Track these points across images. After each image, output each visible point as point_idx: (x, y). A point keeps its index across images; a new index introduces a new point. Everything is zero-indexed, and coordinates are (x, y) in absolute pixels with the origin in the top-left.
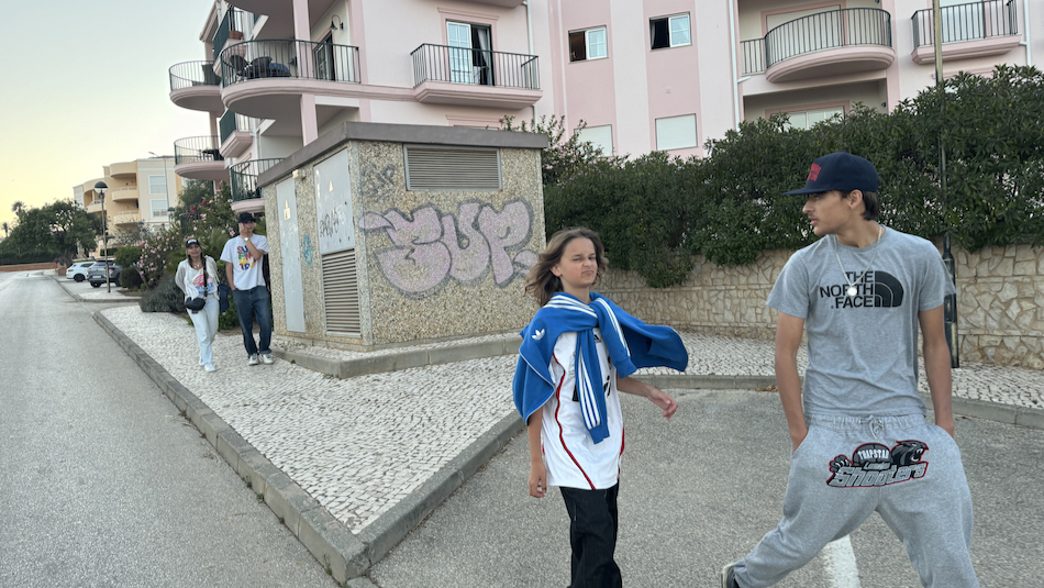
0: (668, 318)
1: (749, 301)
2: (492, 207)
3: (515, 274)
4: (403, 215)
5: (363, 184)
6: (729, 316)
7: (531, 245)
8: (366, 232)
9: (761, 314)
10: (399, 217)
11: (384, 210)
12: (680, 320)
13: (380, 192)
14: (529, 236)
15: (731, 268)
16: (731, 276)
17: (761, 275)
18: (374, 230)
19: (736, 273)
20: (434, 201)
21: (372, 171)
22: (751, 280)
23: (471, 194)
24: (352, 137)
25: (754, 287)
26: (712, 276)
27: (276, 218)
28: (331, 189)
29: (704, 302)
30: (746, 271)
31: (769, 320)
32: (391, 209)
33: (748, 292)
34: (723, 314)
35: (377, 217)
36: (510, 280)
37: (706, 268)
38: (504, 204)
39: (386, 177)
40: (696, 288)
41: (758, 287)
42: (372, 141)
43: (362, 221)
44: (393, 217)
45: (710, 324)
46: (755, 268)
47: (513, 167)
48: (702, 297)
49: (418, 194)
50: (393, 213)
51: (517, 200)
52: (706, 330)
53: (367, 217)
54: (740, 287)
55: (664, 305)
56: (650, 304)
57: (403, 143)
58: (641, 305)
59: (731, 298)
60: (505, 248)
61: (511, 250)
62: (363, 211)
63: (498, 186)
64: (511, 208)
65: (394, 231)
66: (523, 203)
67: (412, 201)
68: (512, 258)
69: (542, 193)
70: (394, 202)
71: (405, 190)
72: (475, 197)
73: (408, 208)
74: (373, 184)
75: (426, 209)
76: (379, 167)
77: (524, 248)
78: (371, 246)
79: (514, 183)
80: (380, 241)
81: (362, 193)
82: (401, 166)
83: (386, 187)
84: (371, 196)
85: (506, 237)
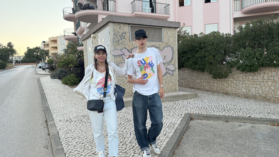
0: (219, 89)
1: (253, 85)
2: (159, 49)
3: (167, 73)
4: (128, 50)
5: (114, 39)
6: (244, 90)
7: (172, 62)
8: (115, 56)
9: (258, 91)
10: (127, 51)
11: (121, 48)
12: (223, 90)
13: (120, 42)
14: (172, 59)
15: (246, 73)
16: (246, 76)
17: (259, 76)
18: (117, 56)
19: (248, 75)
21: (118, 34)
22: (254, 78)
23: (152, 43)
24: (111, 21)
25: (255, 80)
26: (238, 75)
27: (86, 51)
28: (103, 41)
29: (234, 85)
30: (252, 74)
31: (261, 93)
32: (124, 48)
33: (253, 82)
34: (242, 90)
35: (119, 51)
36: (165, 75)
37: (235, 72)
38: (164, 48)
39: (122, 36)
40: (230, 80)
41: (257, 80)
42: (118, 23)
43: (113, 52)
44: (125, 51)
45: (236, 93)
46: (256, 73)
47: (167, 34)
48: (233, 83)
49: (134, 43)
50: (125, 49)
51: (168, 46)
52: (234, 94)
53: (115, 51)
54: (249, 80)
55: (217, 85)
56: (212, 84)
57: (129, 24)
58: (208, 84)
59: (245, 84)
60: (163, 63)
61: (166, 64)
62: (114, 49)
63: (162, 41)
64: (166, 49)
65: (125, 56)
66: (170, 47)
67: (131, 45)
68: (166, 67)
69: (177, 44)
70: (125, 46)
71: (129, 41)
72: (154, 45)
73: (130, 48)
74: (118, 39)
75: (136, 48)
76: (120, 33)
77: (170, 64)
78: (117, 61)
79: (167, 40)
80: (120, 59)
81: (114, 42)
82: (128, 32)
83: (122, 40)
84: (117, 43)
85: (164, 59)
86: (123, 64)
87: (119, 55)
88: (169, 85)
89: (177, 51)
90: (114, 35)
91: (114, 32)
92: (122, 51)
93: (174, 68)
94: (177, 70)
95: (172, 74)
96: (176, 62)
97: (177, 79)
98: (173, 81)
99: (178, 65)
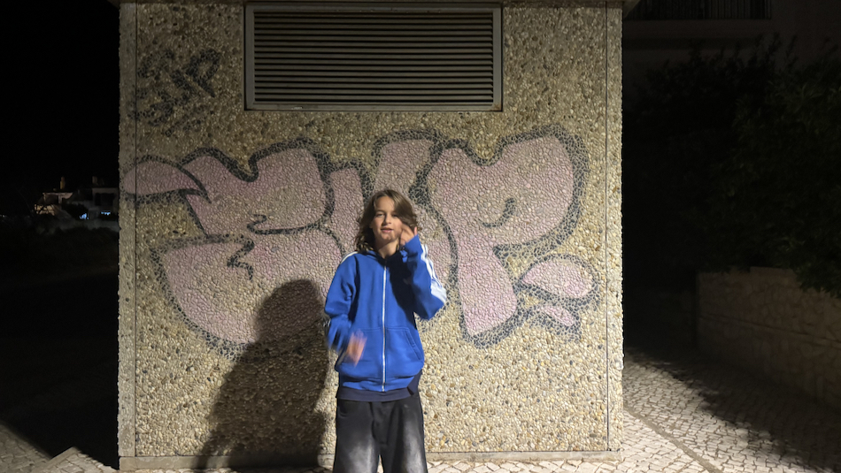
4: (232, 166)
5: (139, 94)
7: (574, 243)
8: (136, 201)
10: (223, 172)
11: (185, 151)
14: (570, 222)
18: (155, 198)
20: (313, 134)
21: (164, 67)
23: (414, 116)
32: (201, 151)
35: (167, 168)
36: (507, 329)
38: (504, 142)
39: (196, 79)
43: (130, 177)
44: (207, 168)
47: (536, 51)
49: (273, 117)
50: (207, 159)
51: (541, 133)
53: (142, 169)
57: (245, 2)
60: (497, 250)
61: (515, 256)
62: (134, 156)
63: (490, 98)
64: (521, 152)
65: (205, 201)
66: (557, 141)
67: (256, 132)
68: (516, 275)
69: (620, 114)
70: (209, 135)
71: (242, 106)
72: (422, 125)
73: (244, 148)
74: (164, 95)
75: (291, 152)
76: (181, 57)
77: (552, 252)
78: (148, 232)
79: (536, 89)
80: (170, 222)
81: (136, 116)
82: (235, 52)
83: (195, 102)
84: (156, 121)
85: (500, 223)
86: (191, 250)
87: (168, 196)
88: (538, 401)
89: (620, 165)
90: (142, 73)
91: (144, 55)
92: (186, 172)
93: (590, 286)
94: (614, 300)
95: (567, 328)
96: (607, 245)
97: (611, 364)
98: (581, 378)
99: (619, 261)
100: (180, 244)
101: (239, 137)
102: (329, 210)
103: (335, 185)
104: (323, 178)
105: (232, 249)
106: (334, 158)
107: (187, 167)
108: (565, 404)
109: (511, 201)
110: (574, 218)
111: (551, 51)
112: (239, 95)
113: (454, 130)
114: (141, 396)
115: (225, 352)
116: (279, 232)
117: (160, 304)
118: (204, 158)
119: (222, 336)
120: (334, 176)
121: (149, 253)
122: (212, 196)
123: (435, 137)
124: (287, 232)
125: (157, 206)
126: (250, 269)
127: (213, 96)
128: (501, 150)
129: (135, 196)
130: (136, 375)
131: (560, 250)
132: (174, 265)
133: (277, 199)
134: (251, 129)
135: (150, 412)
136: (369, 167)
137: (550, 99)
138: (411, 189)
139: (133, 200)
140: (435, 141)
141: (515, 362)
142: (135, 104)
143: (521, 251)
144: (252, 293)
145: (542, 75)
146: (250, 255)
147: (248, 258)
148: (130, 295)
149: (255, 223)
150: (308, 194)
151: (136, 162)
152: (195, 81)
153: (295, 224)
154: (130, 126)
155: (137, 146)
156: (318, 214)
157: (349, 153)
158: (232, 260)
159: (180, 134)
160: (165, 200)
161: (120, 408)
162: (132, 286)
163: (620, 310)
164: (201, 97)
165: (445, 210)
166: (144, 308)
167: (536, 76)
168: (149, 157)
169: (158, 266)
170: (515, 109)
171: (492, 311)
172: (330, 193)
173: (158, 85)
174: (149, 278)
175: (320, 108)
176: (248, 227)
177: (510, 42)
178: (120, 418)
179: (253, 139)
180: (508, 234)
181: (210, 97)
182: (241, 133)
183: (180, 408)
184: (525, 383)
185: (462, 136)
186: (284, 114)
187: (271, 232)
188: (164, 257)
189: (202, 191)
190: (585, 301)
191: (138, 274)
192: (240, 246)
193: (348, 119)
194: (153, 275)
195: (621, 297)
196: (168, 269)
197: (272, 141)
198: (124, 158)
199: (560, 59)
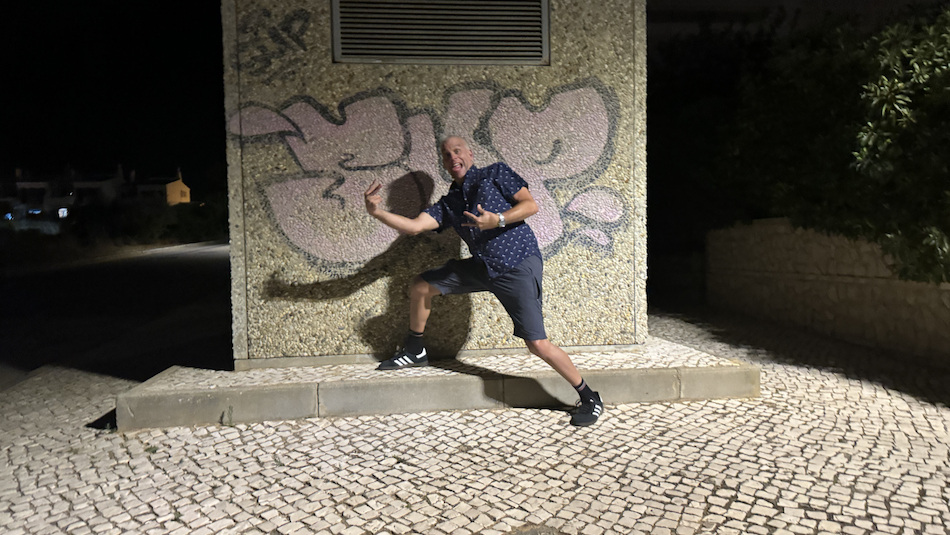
2: (522, 98)
3: (567, 236)
4: (324, 111)
7: (609, 178)
8: (242, 141)
10: (316, 116)
11: (283, 98)
13: (275, 64)
14: (605, 160)
18: (258, 138)
20: (392, 84)
21: (261, 23)
32: (296, 98)
35: (266, 113)
38: (552, 92)
39: (289, 33)
43: (235, 120)
44: (301, 113)
47: (576, 15)
49: (358, 69)
50: (303, 105)
51: (582, 84)
60: (546, 183)
61: (561, 188)
62: (237, 102)
63: (539, 54)
64: (565, 100)
65: (302, 142)
66: (595, 91)
67: (343, 82)
68: (563, 204)
69: (645, 69)
70: (304, 85)
71: (330, 60)
72: (484, 77)
73: (333, 96)
74: (262, 48)
75: (374, 100)
76: (276, 16)
77: (591, 184)
78: (253, 168)
79: (577, 47)
80: (272, 159)
81: (238, 67)
82: (323, 12)
83: (289, 56)
84: (256, 71)
85: (550, 160)
86: (291, 184)
87: (269, 137)
88: (580, 305)
89: (645, 112)
90: (242, 29)
91: (244, 13)
92: (284, 116)
93: (621, 212)
94: (640, 224)
95: (603, 246)
96: (634, 178)
97: (637, 274)
98: (613, 287)
99: (644, 191)
100: (282, 179)
101: (329, 87)
102: (407, 150)
103: (411, 128)
104: (402, 123)
105: (326, 183)
106: (411, 105)
107: (285, 112)
108: (601, 308)
109: (558, 142)
110: (609, 156)
111: (589, 15)
112: (328, 50)
113: (510, 81)
114: (252, 308)
115: (323, 269)
116: (365, 168)
117: (266, 230)
118: (299, 104)
119: (320, 256)
120: (411, 120)
121: (255, 186)
122: (307, 137)
123: (495, 87)
124: (372, 168)
125: (260, 145)
126: (342, 201)
127: (305, 50)
128: (549, 99)
129: (240, 137)
130: (247, 290)
131: (597, 183)
132: (277, 197)
133: (363, 140)
134: (339, 80)
135: (260, 321)
136: (439, 112)
137: (588, 56)
138: (475, 132)
139: (238, 140)
140: (495, 91)
141: (561, 275)
142: (237, 56)
143: (567, 184)
144: (344, 220)
145: (582, 36)
146: (342, 188)
147: (340, 191)
148: (240, 222)
149: (345, 161)
150: (389, 136)
151: (240, 107)
152: (289, 36)
153: (378, 162)
154: (233, 75)
155: (240, 93)
156: (398, 154)
157: (422, 101)
158: (327, 192)
159: (278, 83)
160: (266, 140)
161: (234, 319)
162: (241, 214)
163: (644, 231)
164: (295, 51)
165: (504, 150)
166: (252, 233)
167: (577, 37)
168: (251, 103)
169: (263, 198)
170: (560, 64)
171: (543, 234)
172: (407, 136)
173: (258, 40)
174: (256, 207)
175: (397, 61)
176: (340, 164)
177: (556, 7)
178: (234, 327)
179: (341, 88)
180: (555, 170)
181: (302, 51)
182: (331, 83)
183: (286, 317)
184: (570, 292)
185: (517, 87)
186: (367, 66)
187: (358, 168)
188: (269, 190)
189: (299, 133)
190: (616, 225)
191: (246, 204)
192: (333, 181)
193: (421, 71)
194: (259, 205)
195: (645, 220)
196: (272, 200)
197: (357, 90)
198: (229, 104)
199: (596, 23)
